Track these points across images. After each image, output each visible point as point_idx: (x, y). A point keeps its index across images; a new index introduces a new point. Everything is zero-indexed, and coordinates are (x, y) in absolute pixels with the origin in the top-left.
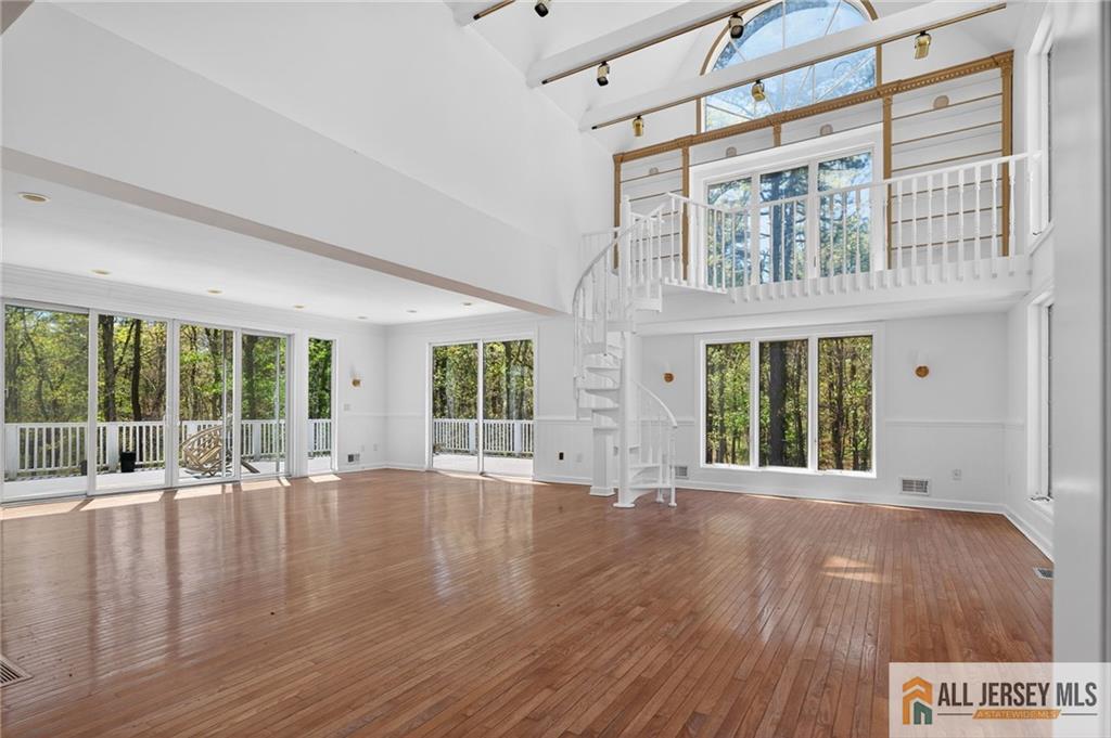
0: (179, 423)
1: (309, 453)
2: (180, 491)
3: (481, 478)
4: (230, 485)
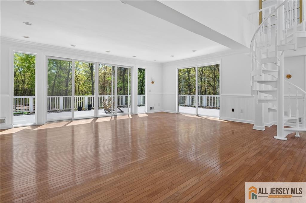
1: (138, 105)
2: (99, 119)
3: (197, 117)
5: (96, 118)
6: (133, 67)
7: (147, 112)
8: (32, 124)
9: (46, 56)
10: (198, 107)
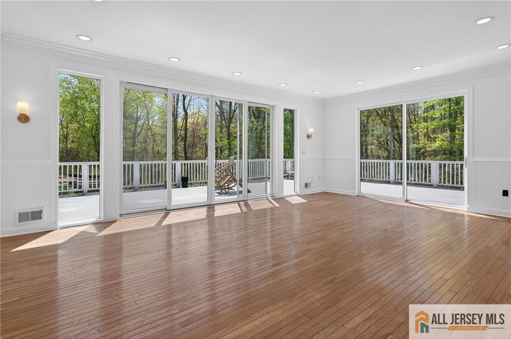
0: (215, 161)
2: (217, 207)
3: (406, 204)
4: (242, 202)
5: (211, 207)
6: (275, 105)
7: (299, 192)
8: (94, 220)
9: (121, 83)
10: (407, 183)
